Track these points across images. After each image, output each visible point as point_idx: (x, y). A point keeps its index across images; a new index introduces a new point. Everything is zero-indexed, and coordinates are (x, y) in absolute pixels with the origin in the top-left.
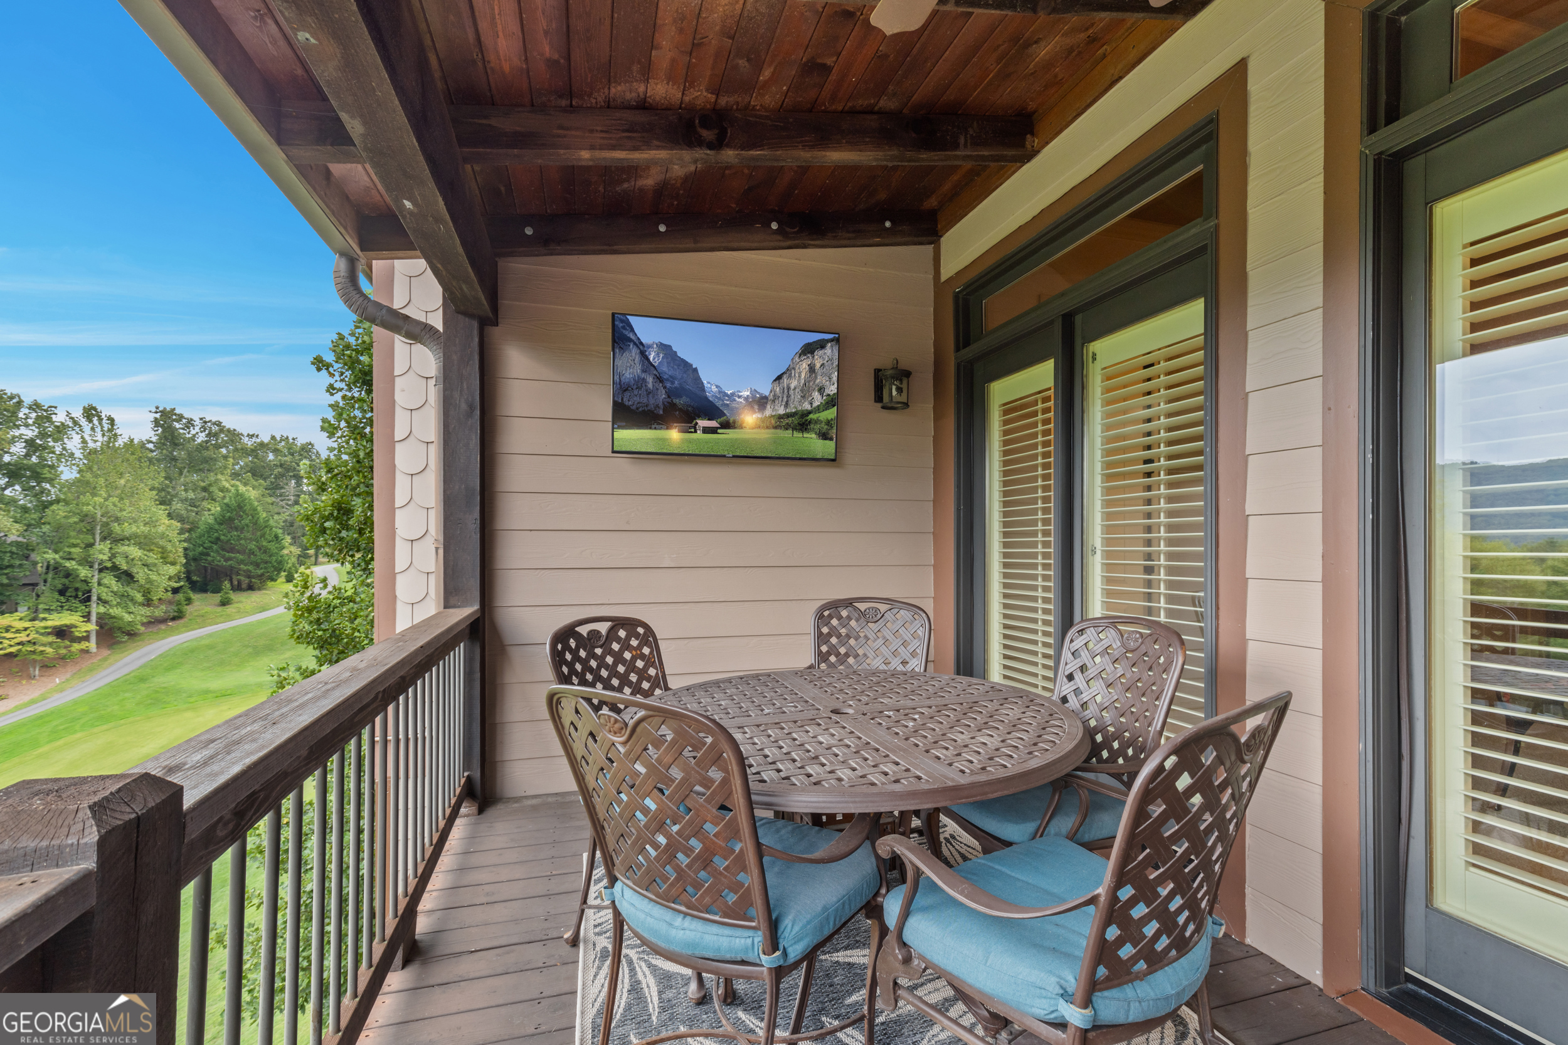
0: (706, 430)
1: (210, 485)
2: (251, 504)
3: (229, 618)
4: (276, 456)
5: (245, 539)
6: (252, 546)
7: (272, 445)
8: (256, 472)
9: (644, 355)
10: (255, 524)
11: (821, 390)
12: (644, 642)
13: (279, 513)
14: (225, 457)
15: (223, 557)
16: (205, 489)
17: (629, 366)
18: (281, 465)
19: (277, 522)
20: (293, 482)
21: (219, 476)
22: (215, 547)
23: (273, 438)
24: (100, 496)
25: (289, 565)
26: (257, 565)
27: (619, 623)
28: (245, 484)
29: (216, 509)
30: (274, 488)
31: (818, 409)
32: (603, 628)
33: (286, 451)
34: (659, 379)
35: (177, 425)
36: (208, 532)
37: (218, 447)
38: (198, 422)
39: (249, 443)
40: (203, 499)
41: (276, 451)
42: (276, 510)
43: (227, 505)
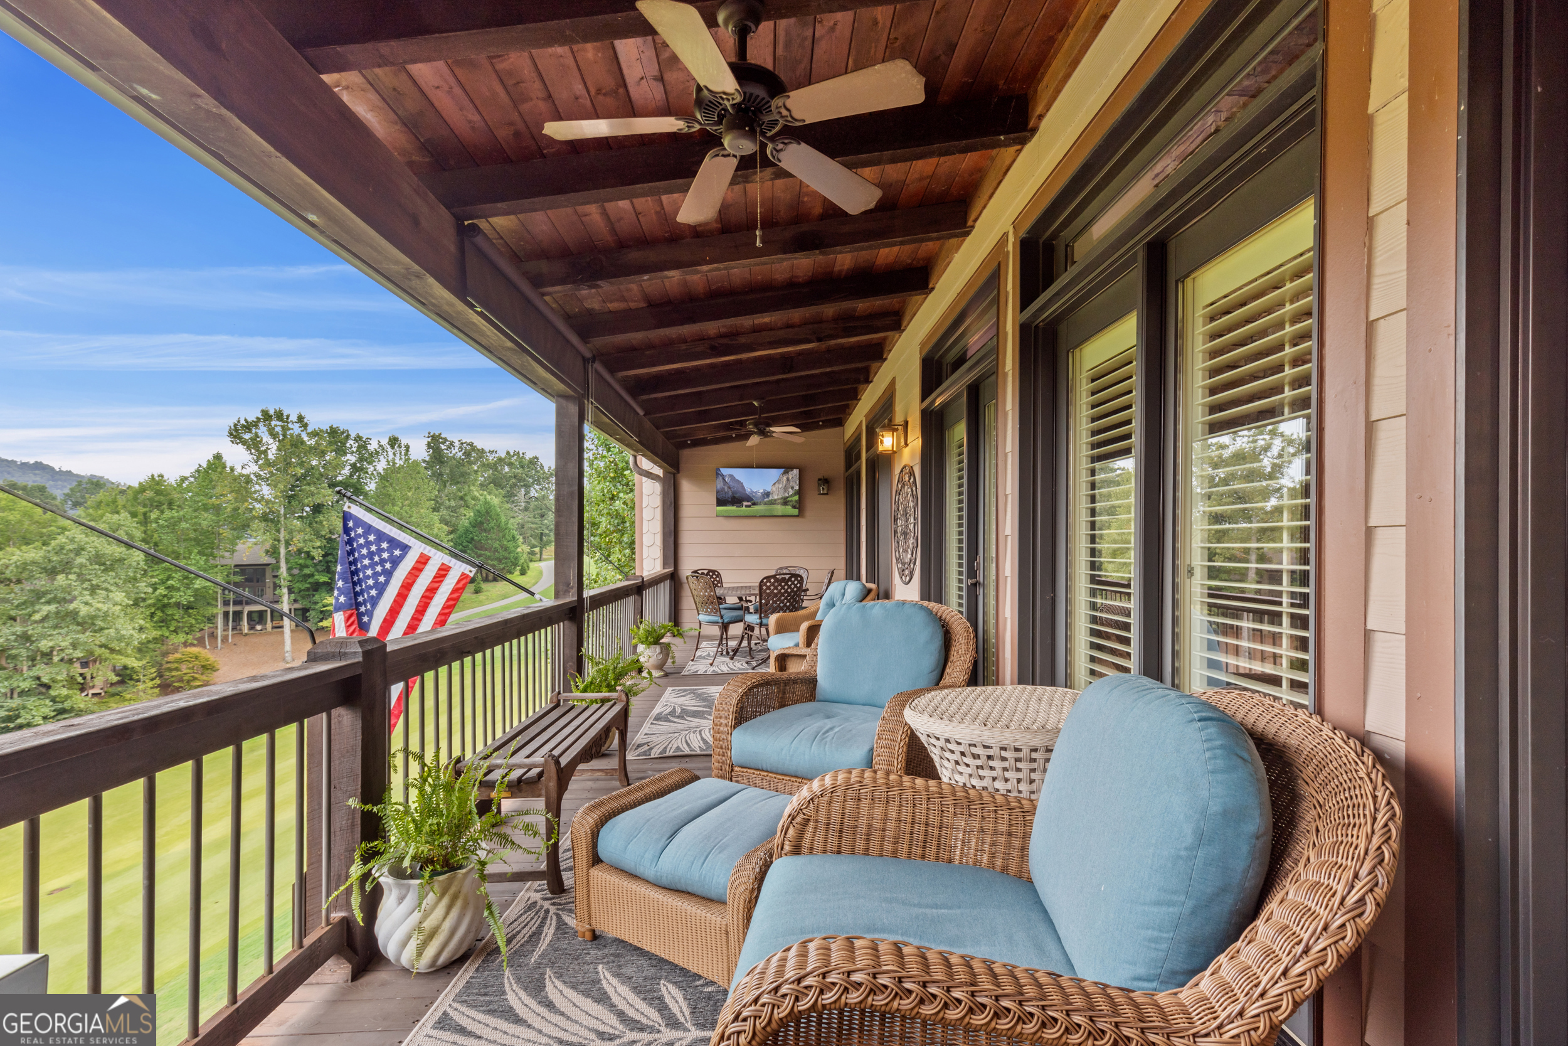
0: (747, 506)
1: (465, 495)
2: (495, 510)
3: (481, 604)
4: (511, 469)
5: (492, 539)
6: (496, 545)
7: (509, 459)
8: (497, 482)
9: (724, 479)
10: (499, 526)
11: (792, 488)
12: (717, 576)
13: (514, 517)
14: (476, 472)
15: (476, 554)
16: (462, 498)
17: (719, 484)
18: (515, 477)
19: (513, 524)
20: (523, 490)
21: (472, 488)
22: (470, 545)
23: (508, 453)
24: (398, 505)
25: (522, 561)
26: (500, 561)
27: (710, 571)
28: (490, 493)
29: (471, 514)
30: (510, 496)
31: (791, 496)
32: (706, 572)
33: (517, 463)
34: (729, 488)
35: (443, 447)
36: (465, 534)
37: (471, 463)
38: (457, 444)
39: (491, 458)
40: (461, 506)
41: (510, 465)
42: (512, 515)
43: (478, 511)
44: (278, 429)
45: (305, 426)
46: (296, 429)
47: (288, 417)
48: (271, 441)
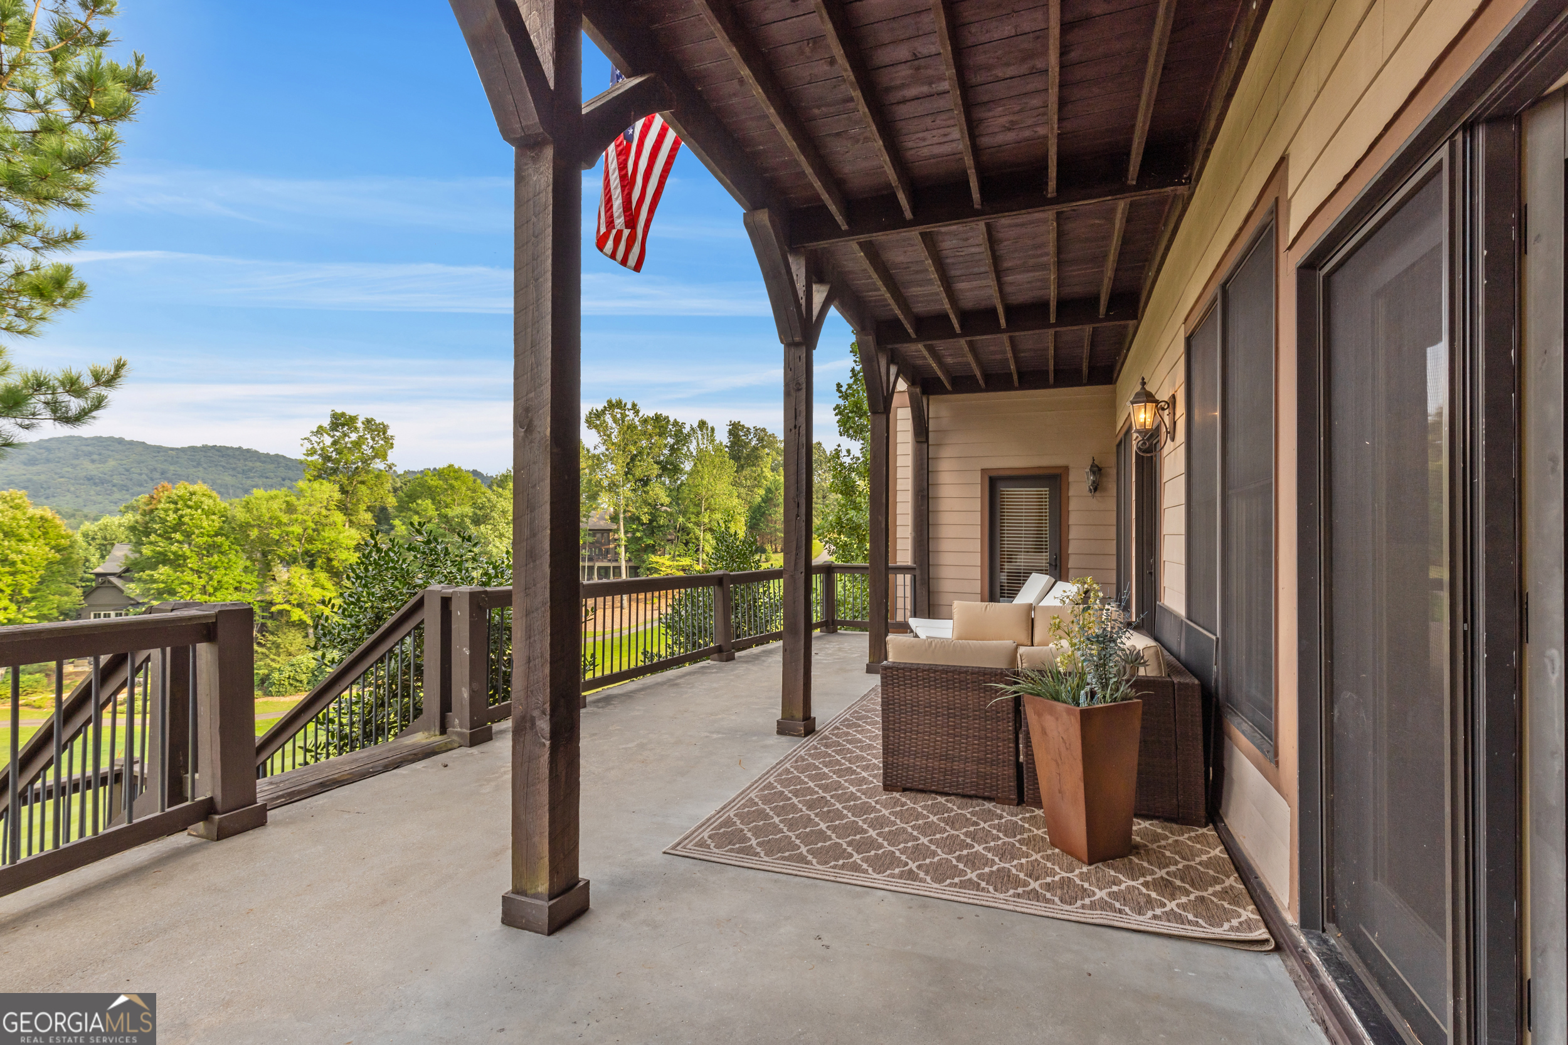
1: (759, 475)
14: (768, 455)
16: (757, 479)
21: (764, 469)
24: (705, 479)
37: (763, 447)
40: (756, 486)
43: (769, 489)
44: (619, 416)
45: (637, 412)
46: (631, 414)
47: (625, 405)
48: (614, 425)
